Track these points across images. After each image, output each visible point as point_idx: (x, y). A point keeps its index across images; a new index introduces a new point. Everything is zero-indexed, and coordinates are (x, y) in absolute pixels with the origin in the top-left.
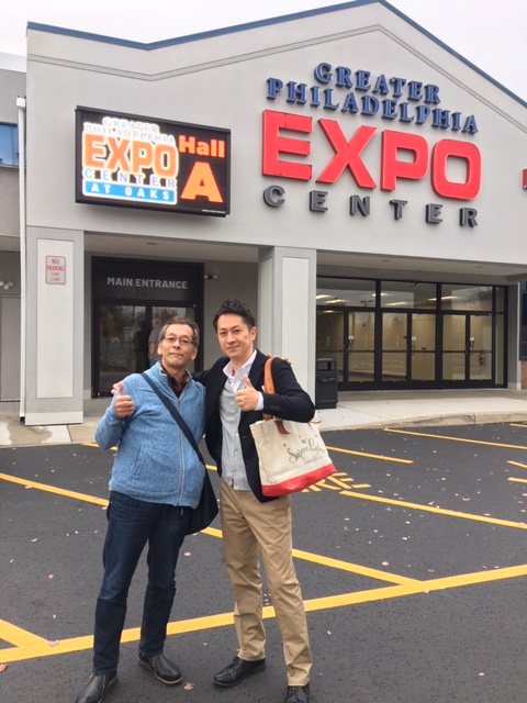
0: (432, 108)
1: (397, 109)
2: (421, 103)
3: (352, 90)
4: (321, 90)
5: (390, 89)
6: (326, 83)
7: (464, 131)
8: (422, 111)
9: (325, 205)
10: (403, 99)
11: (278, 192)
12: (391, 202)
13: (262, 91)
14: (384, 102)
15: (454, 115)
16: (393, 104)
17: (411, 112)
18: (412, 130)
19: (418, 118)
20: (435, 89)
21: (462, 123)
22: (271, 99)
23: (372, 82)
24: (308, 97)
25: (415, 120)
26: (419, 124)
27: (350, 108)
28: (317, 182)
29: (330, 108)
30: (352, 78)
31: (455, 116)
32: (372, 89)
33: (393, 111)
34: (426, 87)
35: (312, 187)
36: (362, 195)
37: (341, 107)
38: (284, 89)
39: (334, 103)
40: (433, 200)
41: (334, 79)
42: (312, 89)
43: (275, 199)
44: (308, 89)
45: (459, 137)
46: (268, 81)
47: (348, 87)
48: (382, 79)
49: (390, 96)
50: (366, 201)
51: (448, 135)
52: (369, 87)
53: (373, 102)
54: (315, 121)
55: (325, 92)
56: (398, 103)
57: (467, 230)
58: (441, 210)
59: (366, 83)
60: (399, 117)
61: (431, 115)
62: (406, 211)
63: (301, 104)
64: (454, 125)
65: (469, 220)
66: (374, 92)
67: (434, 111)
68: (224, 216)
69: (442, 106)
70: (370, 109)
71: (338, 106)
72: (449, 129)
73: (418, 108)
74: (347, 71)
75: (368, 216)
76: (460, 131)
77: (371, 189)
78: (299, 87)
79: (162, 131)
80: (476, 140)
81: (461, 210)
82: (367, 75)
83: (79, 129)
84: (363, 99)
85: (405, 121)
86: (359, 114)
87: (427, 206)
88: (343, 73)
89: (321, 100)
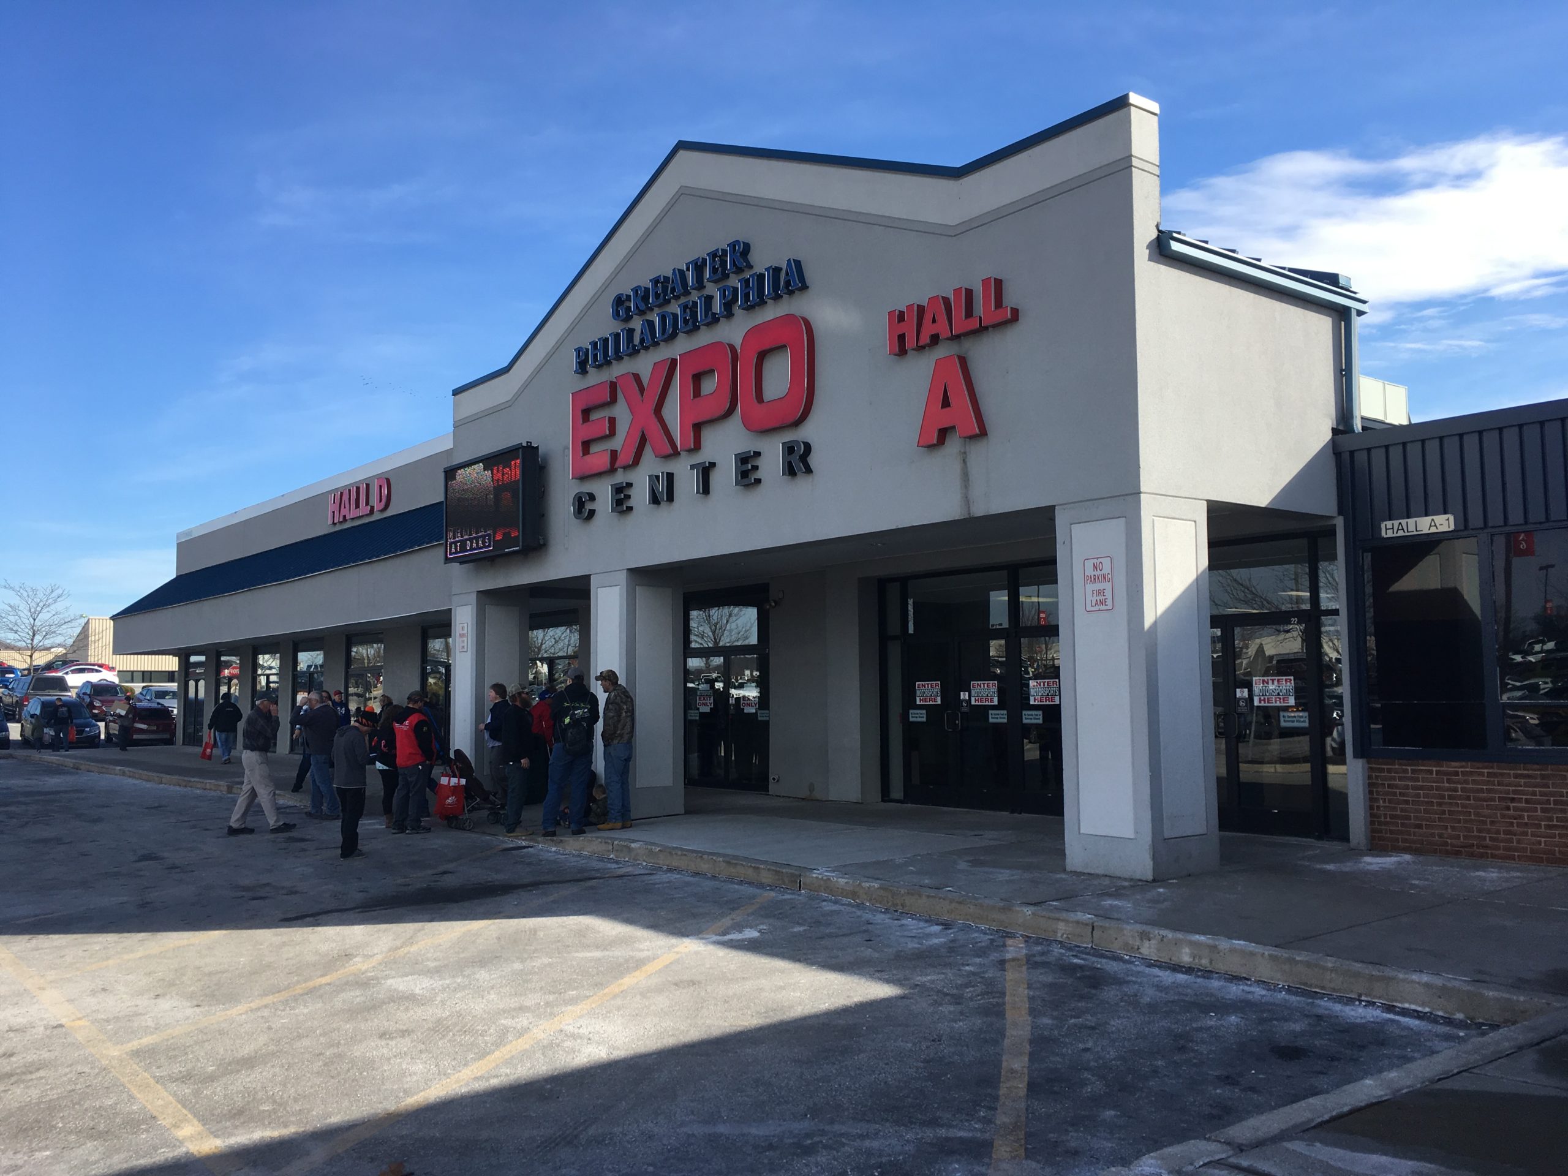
20: (735, 247)
26: (727, 318)
28: (622, 468)
29: (632, 354)
35: (620, 477)
40: (747, 445)
58: (759, 457)
65: (791, 465)
75: (674, 502)
77: (675, 456)
79: (485, 469)
85: (710, 324)
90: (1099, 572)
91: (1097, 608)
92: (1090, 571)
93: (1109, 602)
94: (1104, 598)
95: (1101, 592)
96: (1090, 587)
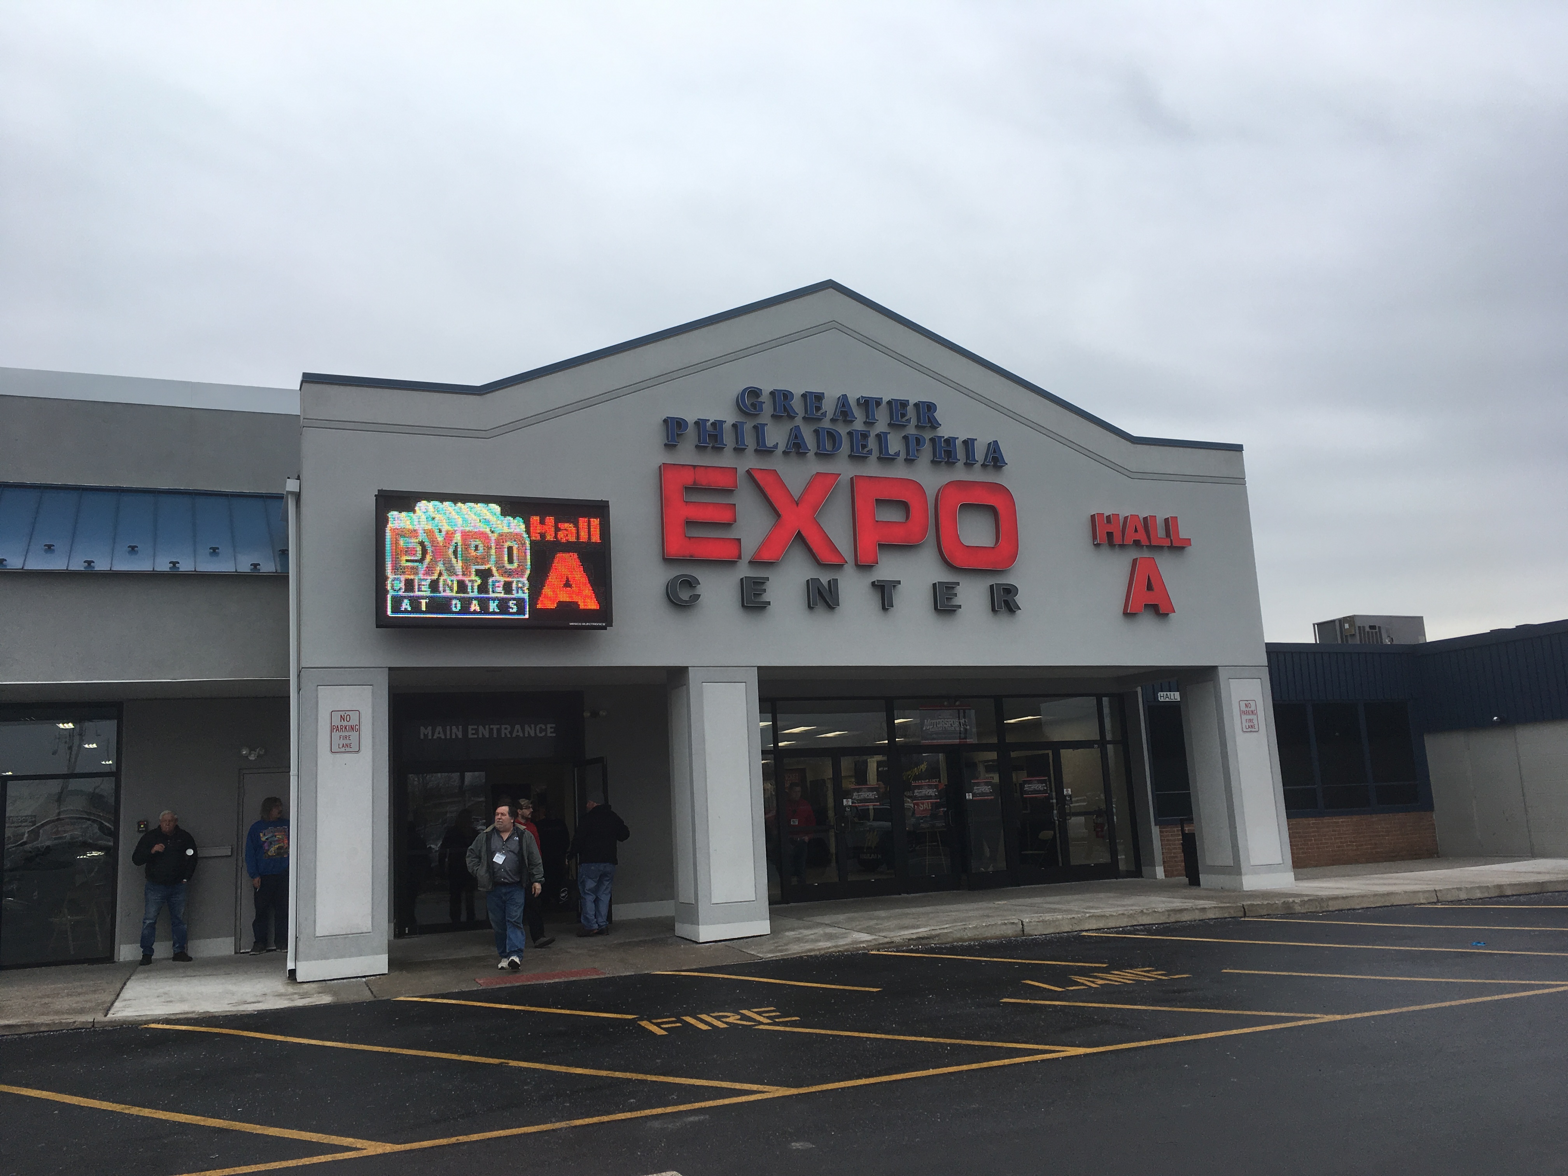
0: (927, 435)
1: (872, 443)
2: (911, 430)
3: (798, 421)
4: (748, 426)
5: (859, 415)
6: (755, 416)
7: (984, 466)
8: (913, 443)
9: (766, 597)
10: (881, 426)
11: (690, 583)
12: (873, 583)
13: (656, 436)
14: (850, 434)
15: (965, 442)
16: (865, 436)
17: (895, 445)
18: (899, 472)
19: (908, 453)
20: (931, 407)
21: (980, 454)
22: (670, 446)
23: (829, 407)
24: (728, 439)
25: (903, 455)
26: (909, 461)
27: (796, 448)
28: (751, 562)
29: (764, 451)
30: (797, 404)
31: (968, 444)
32: (830, 415)
33: (864, 446)
34: (916, 405)
35: (744, 571)
36: (824, 578)
37: (781, 448)
38: (691, 431)
39: (770, 443)
40: (944, 576)
41: (768, 408)
42: (734, 426)
43: (685, 595)
44: (727, 427)
45: (977, 475)
46: (665, 421)
47: (791, 417)
48: (843, 401)
49: (858, 425)
50: (833, 585)
51: (960, 474)
52: (824, 414)
53: (833, 436)
54: (741, 471)
55: (755, 427)
56: (873, 434)
57: (1004, 619)
58: (959, 590)
59: (818, 408)
60: (875, 453)
61: (927, 447)
62: (900, 598)
63: (718, 449)
64: (968, 458)
65: (1007, 603)
66: (833, 420)
67: (932, 440)
68: (604, 628)
69: (945, 432)
70: (828, 446)
71: (776, 446)
72: (960, 464)
73: (906, 438)
74: (787, 395)
75: (839, 610)
76: (978, 466)
77: (839, 567)
78: (714, 424)
79: (504, 513)
80: (1006, 479)
81: (992, 587)
82: (819, 397)
83: (381, 522)
84: (816, 432)
85: (886, 459)
86: (811, 454)
87: (934, 585)
88: (782, 398)
89: (750, 441)
90: (1249, 709)
91: (1249, 730)
92: (1244, 708)
93: (1256, 726)
94: (1253, 724)
95: (1251, 720)
96: (1245, 717)
